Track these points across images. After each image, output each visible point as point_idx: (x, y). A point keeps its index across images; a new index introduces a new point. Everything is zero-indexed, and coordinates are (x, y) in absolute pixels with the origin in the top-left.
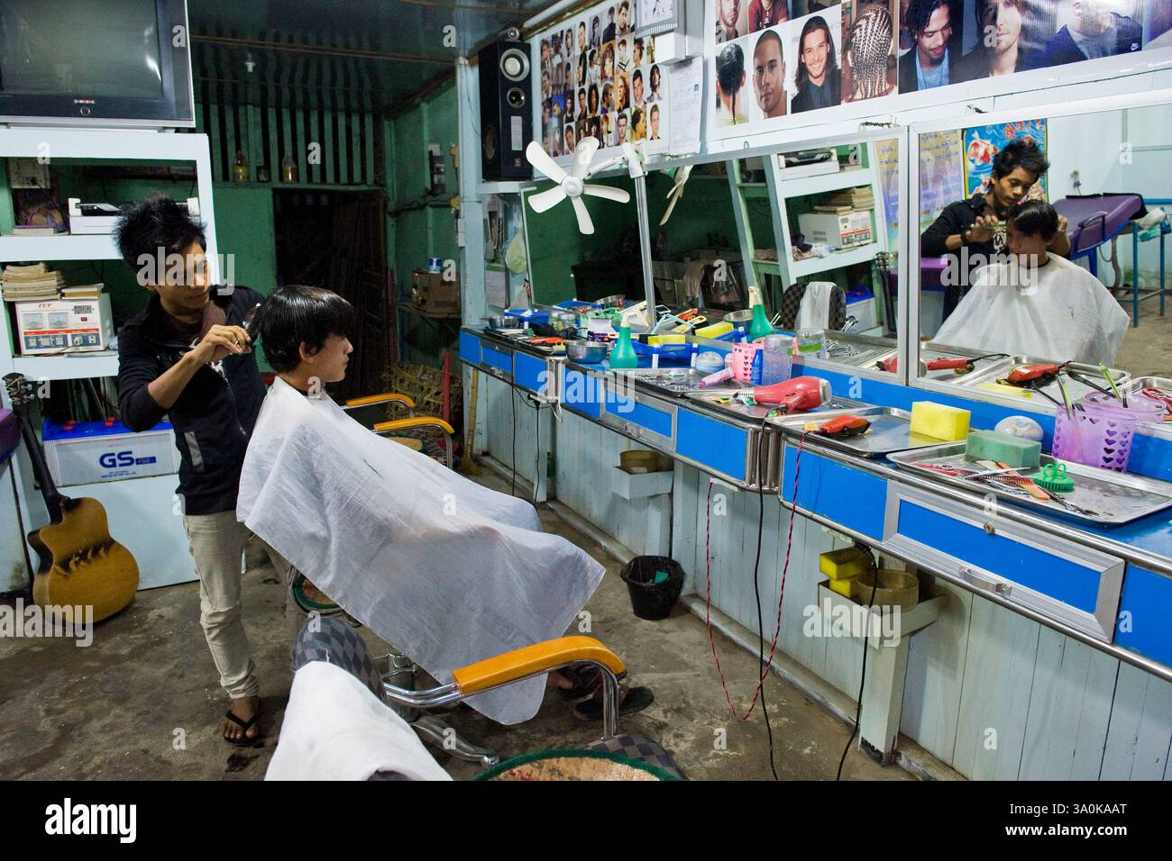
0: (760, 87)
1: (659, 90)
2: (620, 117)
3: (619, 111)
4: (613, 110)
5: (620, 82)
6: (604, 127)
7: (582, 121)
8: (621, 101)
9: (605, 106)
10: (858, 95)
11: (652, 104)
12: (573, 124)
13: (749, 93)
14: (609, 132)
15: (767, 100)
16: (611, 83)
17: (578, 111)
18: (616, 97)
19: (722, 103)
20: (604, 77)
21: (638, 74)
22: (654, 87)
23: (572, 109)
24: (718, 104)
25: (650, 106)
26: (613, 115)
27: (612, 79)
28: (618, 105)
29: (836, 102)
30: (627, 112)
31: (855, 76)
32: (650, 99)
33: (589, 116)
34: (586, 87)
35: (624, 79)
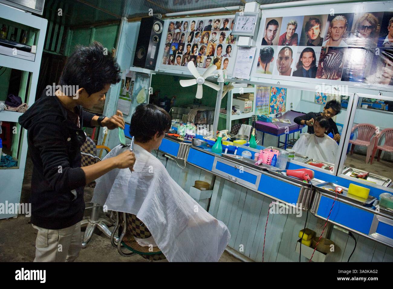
0: (280, 64)
1: (230, 54)
2: (208, 59)
3: (208, 56)
4: (205, 55)
5: (211, 46)
6: (199, 60)
7: (187, 56)
8: (210, 53)
9: (201, 53)
10: (324, 77)
11: (226, 58)
12: (182, 56)
13: (274, 65)
14: (201, 62)
15: (282, 69)
16: (206, 46)
17: (185, 51)
18: (208, 51)
19: (260, 65)
20: (202, 42)
21: (220, 46)
22: (227, 52)
23: (183, 50)
24: (258, 65)
25: (224, 58)
26: (204, 57)
27: (207, 44)
28: (208, 54)
29: (314, 77)
30: (212, 57)
31: (323, 71)
32: (225, 56)
33: (191, 54)
34: (192, 44)
35: (213, 46)
